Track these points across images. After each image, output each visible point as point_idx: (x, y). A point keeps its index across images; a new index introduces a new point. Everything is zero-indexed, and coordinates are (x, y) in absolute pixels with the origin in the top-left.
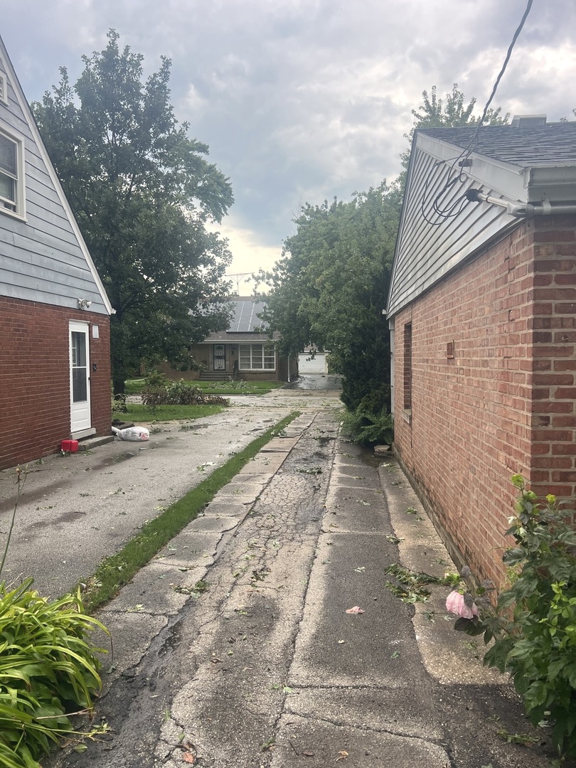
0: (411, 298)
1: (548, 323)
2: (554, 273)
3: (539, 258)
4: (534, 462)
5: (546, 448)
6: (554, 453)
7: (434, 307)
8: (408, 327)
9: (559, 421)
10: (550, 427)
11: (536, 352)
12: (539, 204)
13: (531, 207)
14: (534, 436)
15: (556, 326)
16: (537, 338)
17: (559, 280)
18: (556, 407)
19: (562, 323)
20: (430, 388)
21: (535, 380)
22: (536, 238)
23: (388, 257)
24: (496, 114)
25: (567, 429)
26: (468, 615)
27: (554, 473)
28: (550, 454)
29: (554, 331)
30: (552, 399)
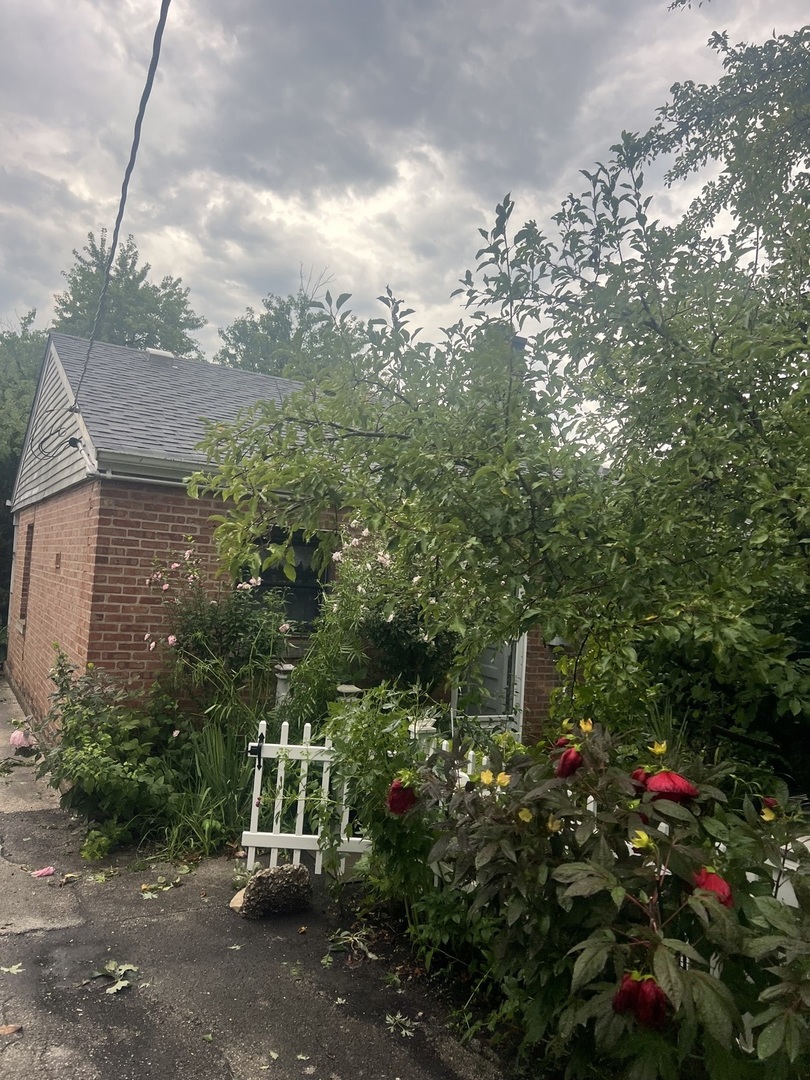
0: (34, 500)
1: (106, 551)
2: (113, 518)
3: (103, 507)
4: (91, 646)
5: (99, 636)
6: (105, 640)
7: (50, 516)
8: (31, 527)
9: (109, 618)
10: (103, 622)
11: (97, 569)
12: (104, 472)
13: (98, 473)
14: (92, 627)
15: (112, 554)
16: (98, 560)
17: (116, 522)
18: (109, 608)
19: (116, 551)
20: (42, 595)
21: (95, 589)
22: (102, 493)
23: (18, 440)
24: (176, 284)
25: (114, 623)
26: (25, 744)
27: (104, 654)
28: (102, 640)
29: (110, 557)
30: (106, 603)
